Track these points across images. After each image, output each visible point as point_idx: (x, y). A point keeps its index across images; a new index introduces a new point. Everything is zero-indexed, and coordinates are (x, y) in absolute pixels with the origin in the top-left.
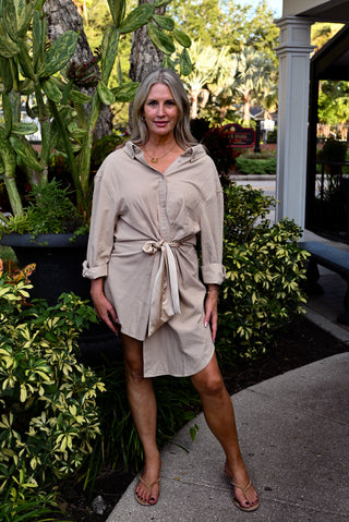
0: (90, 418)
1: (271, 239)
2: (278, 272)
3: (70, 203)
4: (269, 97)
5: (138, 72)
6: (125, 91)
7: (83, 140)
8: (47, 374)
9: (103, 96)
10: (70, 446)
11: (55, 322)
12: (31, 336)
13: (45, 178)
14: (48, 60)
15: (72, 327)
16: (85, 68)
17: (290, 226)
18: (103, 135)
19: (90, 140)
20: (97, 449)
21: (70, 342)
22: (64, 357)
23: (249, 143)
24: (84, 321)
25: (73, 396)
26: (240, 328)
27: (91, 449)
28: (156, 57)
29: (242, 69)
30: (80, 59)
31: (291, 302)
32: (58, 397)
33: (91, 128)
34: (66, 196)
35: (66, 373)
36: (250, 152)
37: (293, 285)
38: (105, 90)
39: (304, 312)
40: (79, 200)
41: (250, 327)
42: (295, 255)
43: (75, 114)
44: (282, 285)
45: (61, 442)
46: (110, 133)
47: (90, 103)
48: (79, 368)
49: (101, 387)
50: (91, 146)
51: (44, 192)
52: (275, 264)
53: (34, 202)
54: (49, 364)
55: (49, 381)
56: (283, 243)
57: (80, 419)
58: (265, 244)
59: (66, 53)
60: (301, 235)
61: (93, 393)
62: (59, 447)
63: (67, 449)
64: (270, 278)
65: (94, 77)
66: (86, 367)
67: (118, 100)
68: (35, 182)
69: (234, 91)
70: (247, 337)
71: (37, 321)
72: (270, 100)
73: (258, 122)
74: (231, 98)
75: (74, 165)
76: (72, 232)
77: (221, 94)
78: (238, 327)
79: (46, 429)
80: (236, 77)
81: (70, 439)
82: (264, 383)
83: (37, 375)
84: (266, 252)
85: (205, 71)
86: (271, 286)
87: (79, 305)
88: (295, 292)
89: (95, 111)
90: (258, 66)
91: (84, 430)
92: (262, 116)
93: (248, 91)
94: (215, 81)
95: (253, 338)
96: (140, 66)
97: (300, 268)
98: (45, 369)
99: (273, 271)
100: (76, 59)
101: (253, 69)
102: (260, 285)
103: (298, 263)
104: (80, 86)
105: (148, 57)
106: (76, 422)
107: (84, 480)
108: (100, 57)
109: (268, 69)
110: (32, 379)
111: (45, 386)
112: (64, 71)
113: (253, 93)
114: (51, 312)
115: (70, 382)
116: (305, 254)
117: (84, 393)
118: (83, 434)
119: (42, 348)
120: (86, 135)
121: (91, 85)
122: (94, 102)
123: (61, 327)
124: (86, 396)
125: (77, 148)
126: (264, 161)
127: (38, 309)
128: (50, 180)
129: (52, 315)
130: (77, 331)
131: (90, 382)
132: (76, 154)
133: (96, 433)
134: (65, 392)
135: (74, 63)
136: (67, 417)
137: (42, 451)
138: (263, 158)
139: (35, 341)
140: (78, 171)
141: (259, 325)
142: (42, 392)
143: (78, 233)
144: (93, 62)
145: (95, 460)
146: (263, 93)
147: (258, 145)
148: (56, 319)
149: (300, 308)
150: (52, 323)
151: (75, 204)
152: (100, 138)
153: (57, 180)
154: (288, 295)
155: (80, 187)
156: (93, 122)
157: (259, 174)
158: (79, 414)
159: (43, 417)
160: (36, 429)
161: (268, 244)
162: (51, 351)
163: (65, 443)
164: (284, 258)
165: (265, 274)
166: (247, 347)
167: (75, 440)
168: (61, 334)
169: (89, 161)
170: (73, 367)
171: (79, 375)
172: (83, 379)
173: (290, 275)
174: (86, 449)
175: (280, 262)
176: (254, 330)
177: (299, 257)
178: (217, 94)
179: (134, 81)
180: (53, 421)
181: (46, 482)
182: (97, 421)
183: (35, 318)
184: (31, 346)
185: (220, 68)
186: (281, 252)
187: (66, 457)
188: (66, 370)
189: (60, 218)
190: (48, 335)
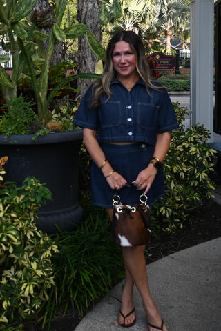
0: (47, 272)
1: (186, 139)
2: (191, 165)
3: (33, 113)
4: (186, 31)
5: (83, 16)
6: (73, 30)
7: (42, 66)
8: (15, 236)
9: (57, 34)
10: (32, 293)
11: (21, 199)
12: (4, 209)
13: (15, 94)
14: (17, 10)
15: (34, 202)
16: (44, 14)
17: (200, 130)
18: (57, 63)
19: (48, 66)
20: (52, 298)
21: (32, 214)
22: (28, 225)
23: (170, 67)
24: (42, 199)
25: (34, 255)
26: (162, 208)
27: (47, 297)
28: (96, 5)
29: (164, 11)
30: (41, 8)
31: (202, 189)
32: (23, 255)
33: (48, 58)
34: (30, 107)
35: (29, 237)
36: (172, 74)
37: (203, 175)
38: (58, 30)
39: (213, 196)
40: (39, 110)
41: (170, 207)
42: (205, 152)
43: (36, 47)
44: (195, 175)
45: (25, 289)
46: (62, 61)
47: (48, 40)
48: (38, 234)
49: (55, 248)
50: (48, 71)
51: (14, 104)
52: (189, 159)
53: (7, 112)
54: (17, 230)
55: (16, 242)
56: (195, 142)
57: (39, 273)
58: (181, 144)
59: (30, 4)
60: (209, 137)
61: (48, 253)
62: (23, 293)
63: (30, 294)
64: (185, 170)
65: (50, 21)
66: (44, 233)
67: (68, 37)
68: (7, 97)
69: (158, 28)
70: (168, 215)
71: (8, 198)
72: (186, 34)
73: (178, 51)
74: (156, 33)
75: (36, 84)
76: (34, 133)
77: (148, 30)
78: (160, 207)
79: (14, 279)
80: (159, 17)
81: (32, 287)
82: (182, 252)
83: (8, 237)
84: (181, 150)
85: (136, 13)
86: (186, 176)
87: (39, 187)
88: (205, 181)
89: (51, 45)
90: (176, 8)
91: (42, 281)
92: (181, 46)
93: (169, 28)
94: (143, 21)
95: (172, 216)
96: (84, 12)
97: (209, 163)
98: (14, 233)
99: (187, 164)
100: (38, 8)
101: (173, 11)
102: (177, 175)
103: (207, 158)
104: (40, 28)
105: (90, 5)
106: (36, 274)
107: (42, 320)
108: (54, 6)
109: (184, 10)
110: (4, 240)
111: (14, 246)
112: (29, 17)
113: (174, 28)
114: (18, 191)
115: (32, 244)
116: (213, 151)
117: (42, 253)
118: (42, 284)
119: (12, 218)
120: (44, 63)
121: (48, 26)
122: (50, 39)
123: (25, 203)
124: (44, 255)
125: (38, 72)
126: (183, 81)
127: (9, 189)
128: (18, 95)
129: (19, 194)
130: (37, 206)
131: (47, 245)
132: (37, 76)
133: (51, 284)
134: (29, 252)
135: (36, 11)
136: (30, 270)
137: (12, 296)
138: (182, 78)
139: (7, 212)
140: (39, 89)
141: (177, 206)
142: (11, 250)
143: (38, 134)
144: (50, 10)
145: (51, 306)
146: (181, 29)
147: (178, 68)
148: (22, 197)
149: (209, 194)
150: (19, 199)
151: (37, 113)
152: (55, 64)
153: (23, 96)
154: (200, 183)
155: (41, 101)
156: (50, 53)
157: (179, 90)
158: (38, 268)
159: (12, 270)
160: (7, 279)
161: (184, 144)
162: (18, 220)
163: (28, 290)
164: (196, 154)
165: (182, 167)
166: (168, 223)
167: (35, 289)
168: (26, 208)
169: (46, 82)
170: (34, 232)
171: (39, 238)
172: (42, 242)
173: (201, 167)
174: (44, 296)
175: (193, 157)
176: (173, 210)
177: (207, 154)
178: (145, 30)
179: (80, 22)
180: (19, 273)
181: (14, 320)
182: (52, 275)
183: (7, 196)
184: (4, 216)
185: (147, 11)
186: (193, 149)
187: (29, 301)
188: (29, 234)
189: (25, 123)
190: (16, 208)
